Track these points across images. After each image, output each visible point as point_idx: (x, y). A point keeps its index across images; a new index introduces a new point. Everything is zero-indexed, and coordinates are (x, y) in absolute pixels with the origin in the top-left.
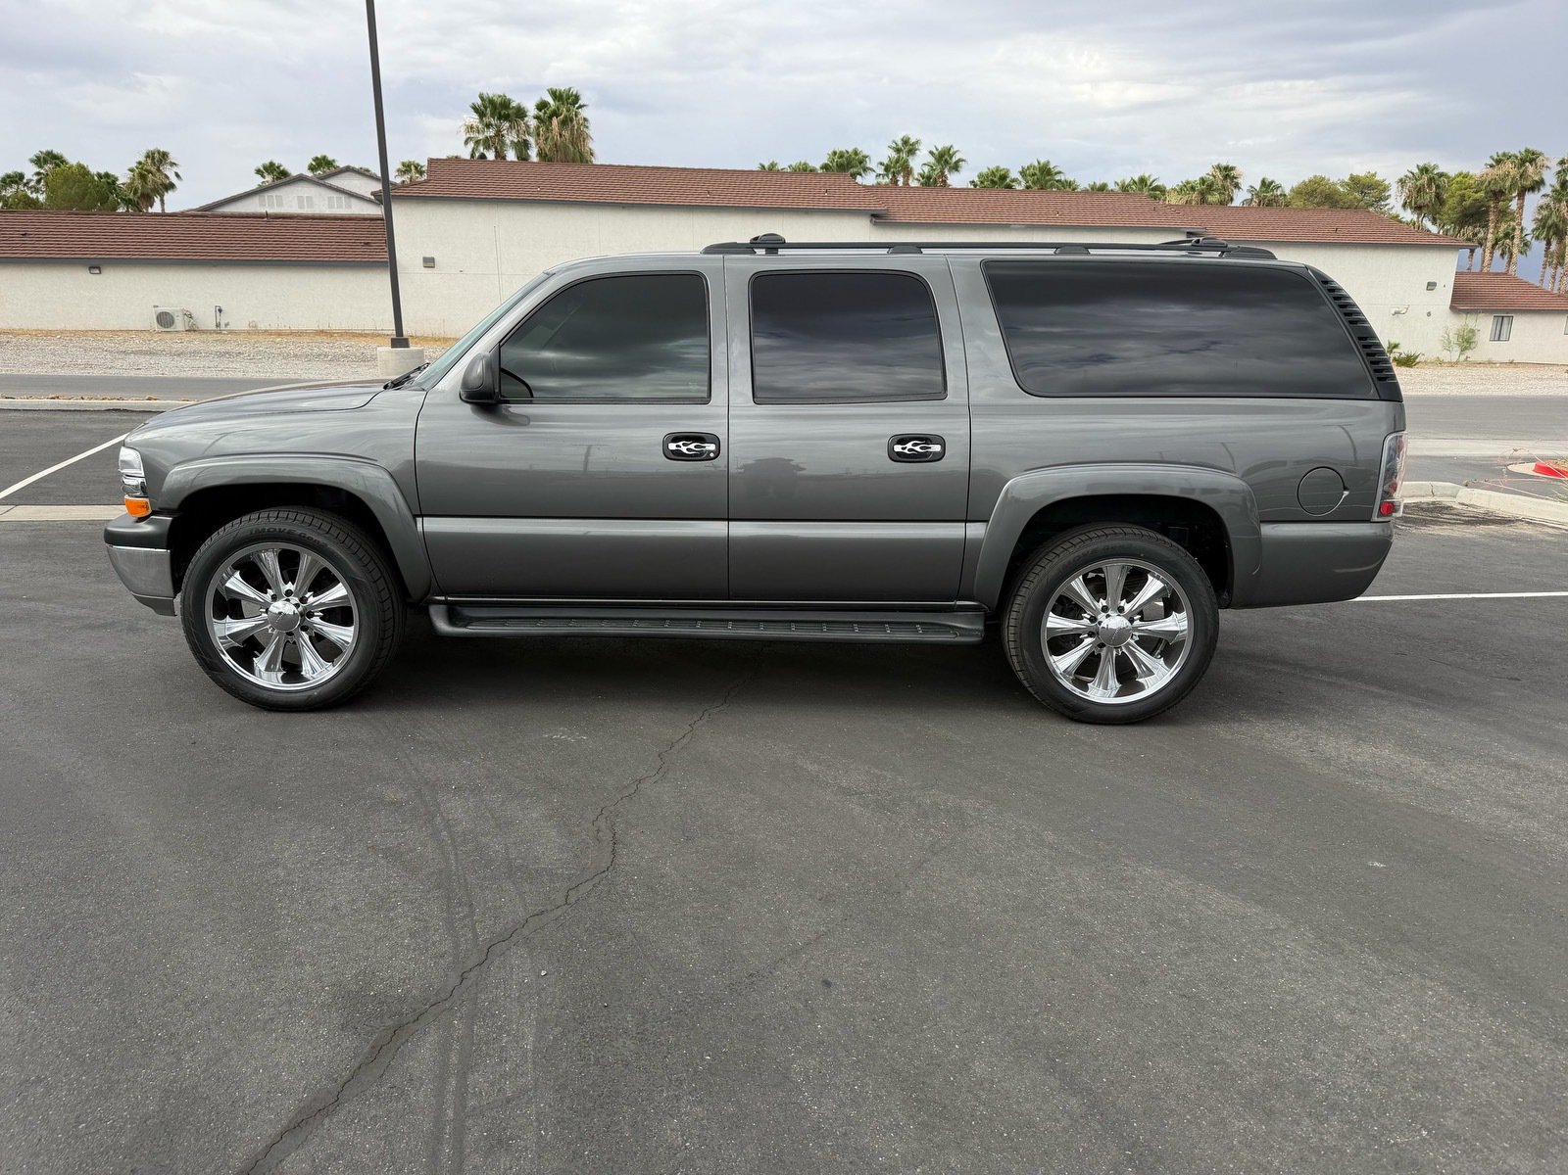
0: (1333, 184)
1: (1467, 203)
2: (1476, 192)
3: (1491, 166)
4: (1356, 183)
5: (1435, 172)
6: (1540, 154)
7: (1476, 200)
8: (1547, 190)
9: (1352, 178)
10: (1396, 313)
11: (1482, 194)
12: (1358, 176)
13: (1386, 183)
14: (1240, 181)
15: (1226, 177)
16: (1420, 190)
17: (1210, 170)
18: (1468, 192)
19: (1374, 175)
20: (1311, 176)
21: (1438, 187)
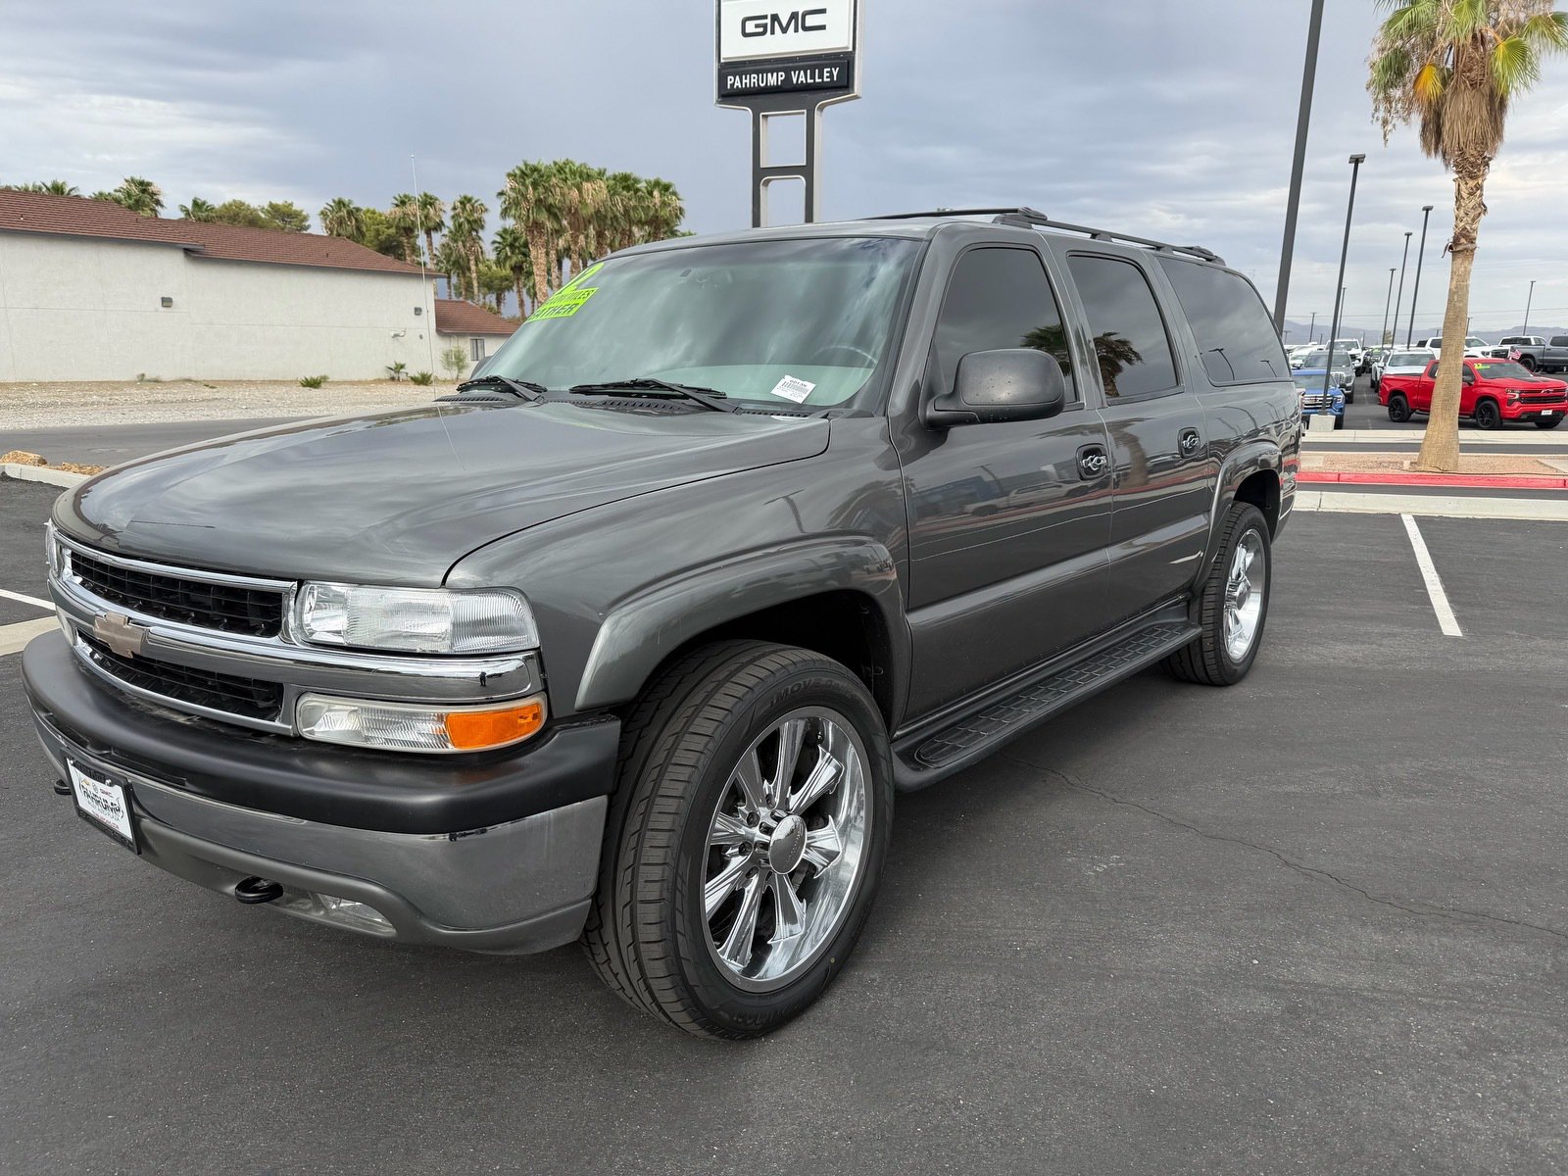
0: (255, 210)
1: (382, 237)
2: (388, 228)
3: (397, 205)
4: (275, 210)
5: (352, 206)
6: (436, 199)
7: (389, 235)
8: (445, 231)
9: (271, 205)
10: (396, 336)
11: (392, 231)
12: (277, 205)
13: (304, 213)
14: (161, 198)
15: (144, 191)
16: (341, 222)
17: (122, 184)
18: (382, 228)
19: (291, 205)
20: (231, 200)
21: (356, 220)
